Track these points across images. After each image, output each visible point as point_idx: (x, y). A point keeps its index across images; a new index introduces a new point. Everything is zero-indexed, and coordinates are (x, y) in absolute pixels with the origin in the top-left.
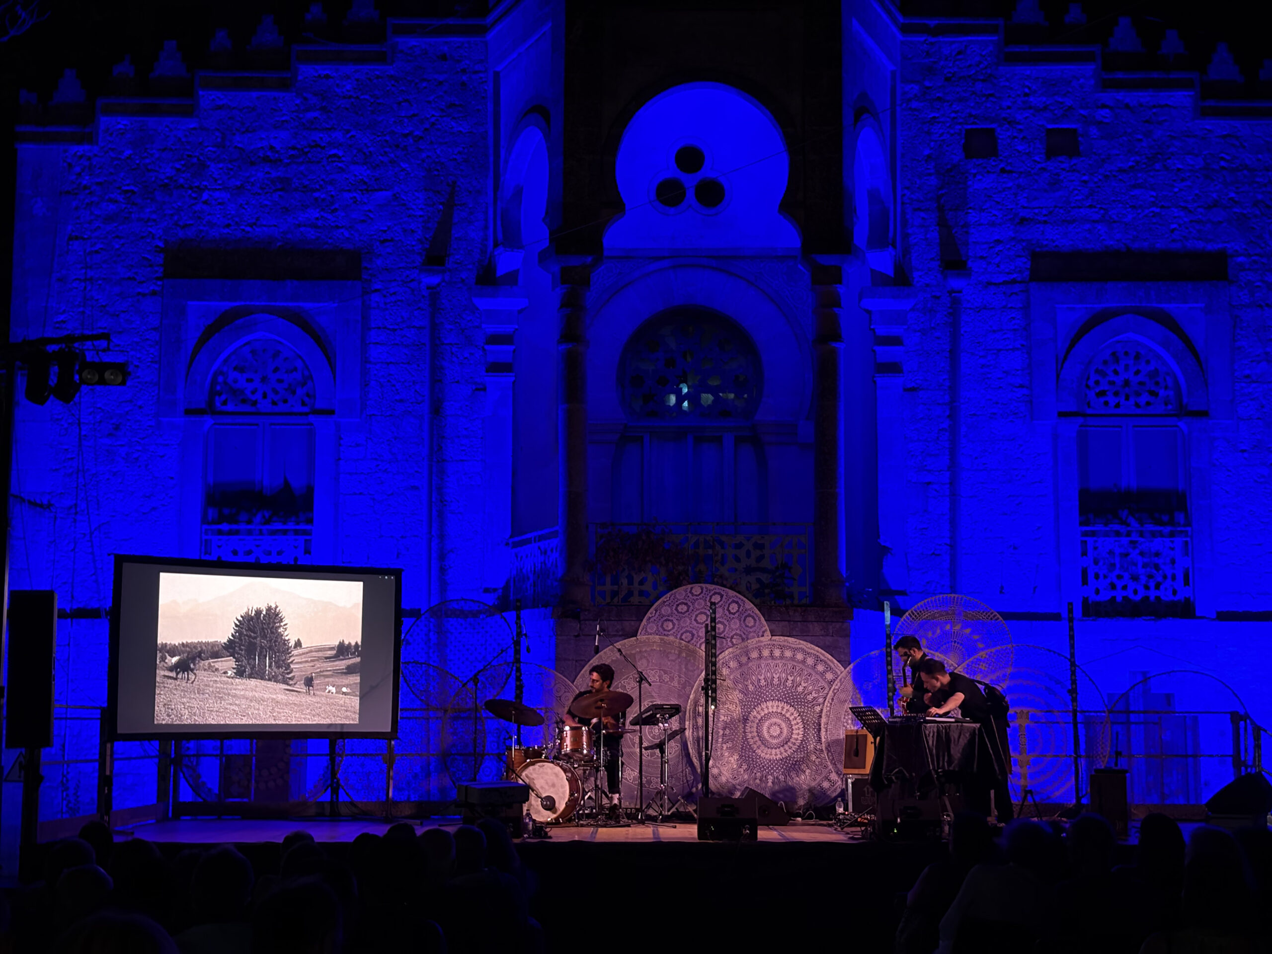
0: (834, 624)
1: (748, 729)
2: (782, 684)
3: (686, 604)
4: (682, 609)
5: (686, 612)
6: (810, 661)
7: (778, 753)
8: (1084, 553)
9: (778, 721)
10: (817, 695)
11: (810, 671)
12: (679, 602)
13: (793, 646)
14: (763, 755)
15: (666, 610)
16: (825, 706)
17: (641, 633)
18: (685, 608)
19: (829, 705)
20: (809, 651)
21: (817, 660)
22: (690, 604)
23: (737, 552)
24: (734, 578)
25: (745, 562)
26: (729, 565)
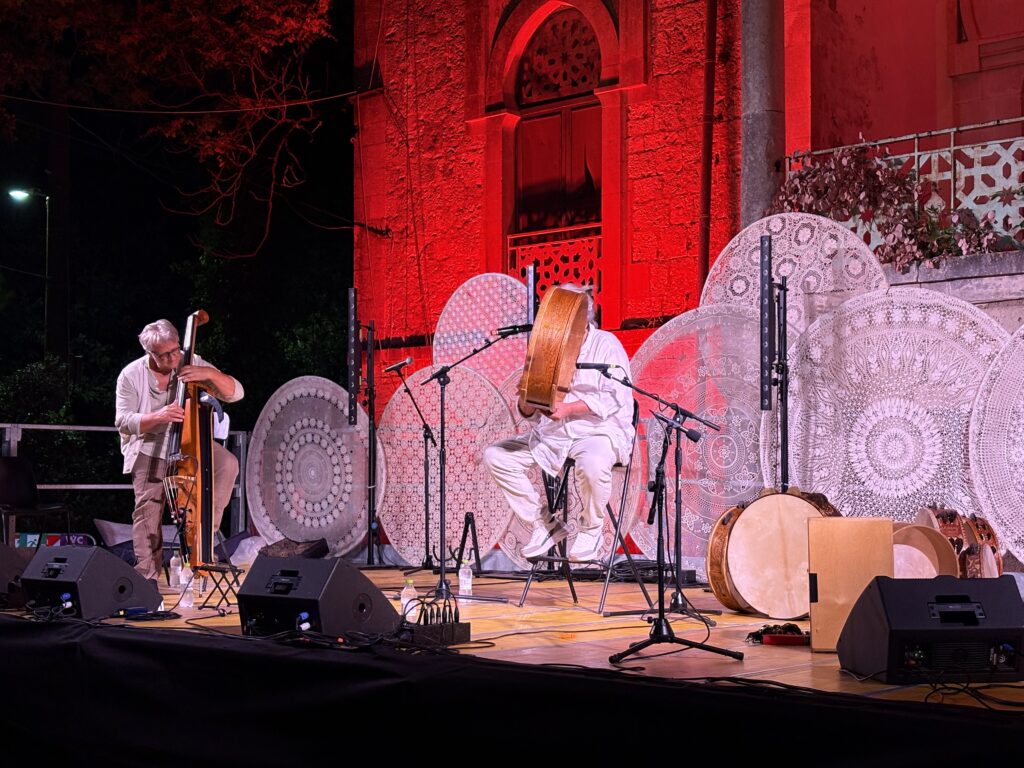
1: (853, 447)
2: (906, 368)
6: (951, 326)
7: (901, 486)
9: (900, 431)
10: (964, 385)
11: (953, 344)
13: (924, 302)
14: (876, 490)
15: (735, 262)
16: (976, 403)
17: (702, 302)
19: (982, 402)
20: (951, 308)
21: (964, 324)
23: (989, 170)
24: (984, 213)
25: (1002, 184)
26: (976, 193)
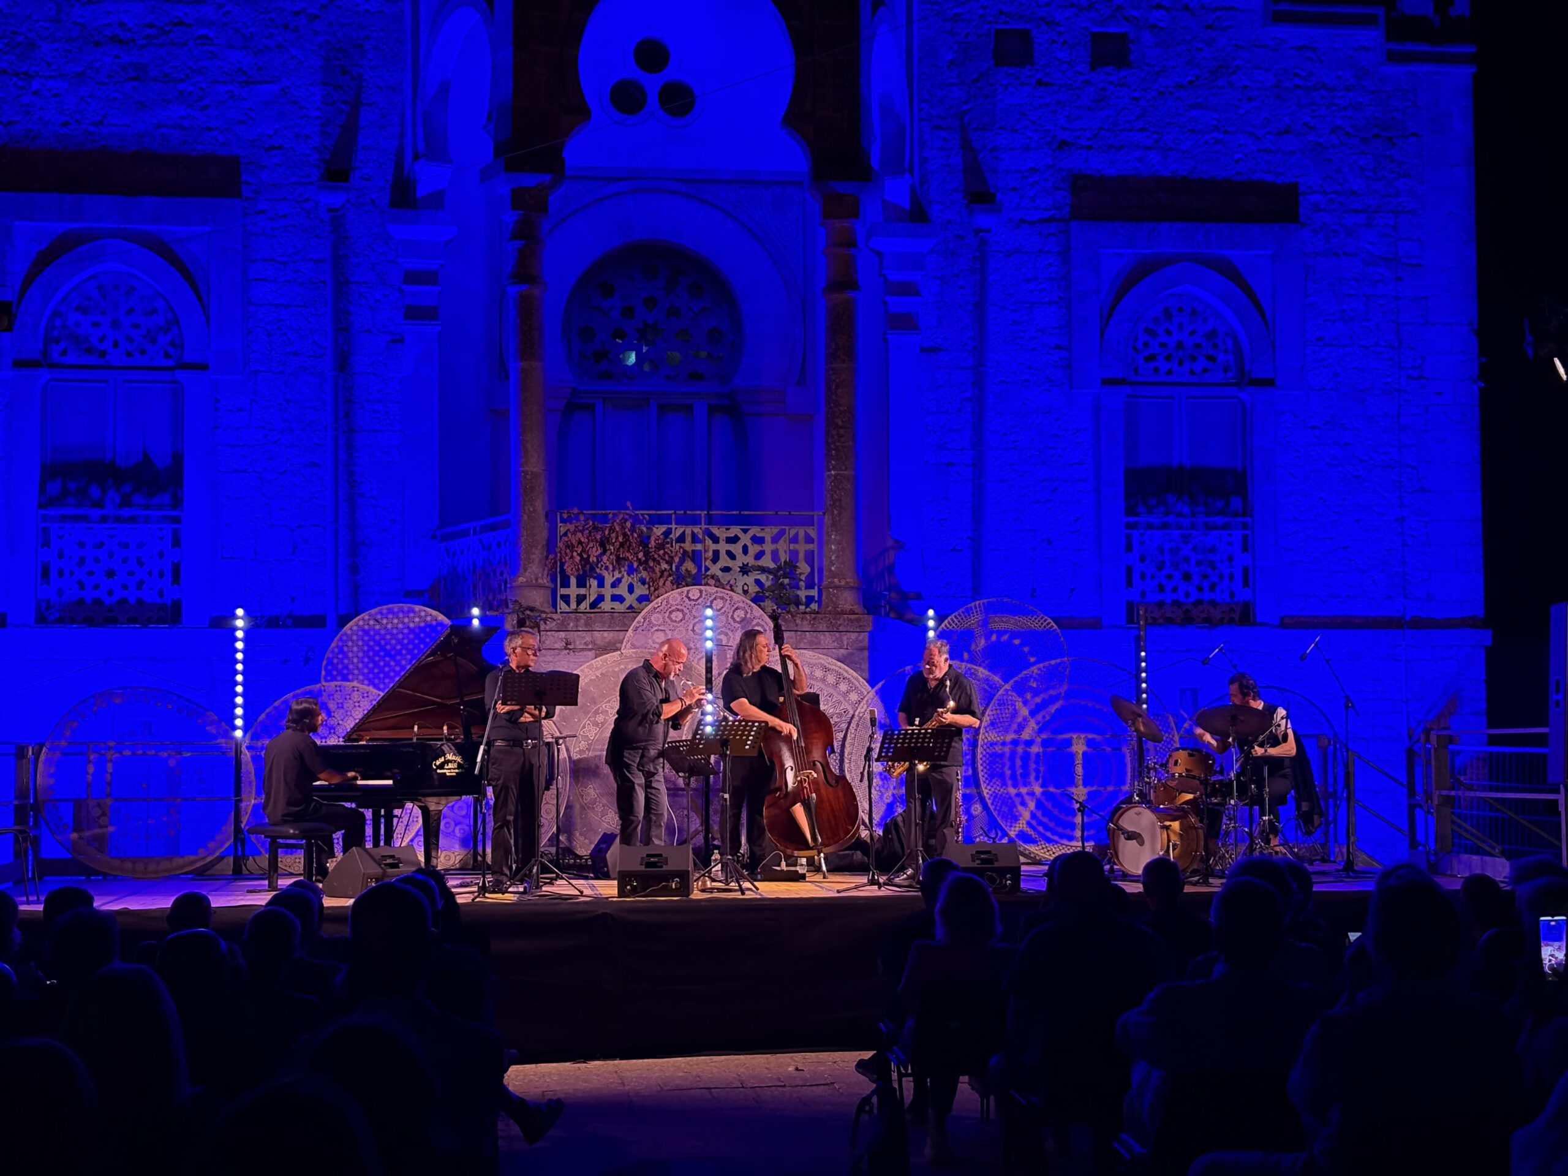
0: (848, 634)
3: (682, 611)
4: (676, 617)
5: (681, 620)
6: (831, 679)
8: (1129, 548)
11: (831, 690)
12: (673, 608)
13: (811, 661)
15: (656, 618)
17: (625, 647)
18: (680, 615)
20: (830, 667)
21: (840, 678)
22: (685, 610)
23: (731, 547)
24: (728, 579)
25: (741, 559)
26: (721, 563)
